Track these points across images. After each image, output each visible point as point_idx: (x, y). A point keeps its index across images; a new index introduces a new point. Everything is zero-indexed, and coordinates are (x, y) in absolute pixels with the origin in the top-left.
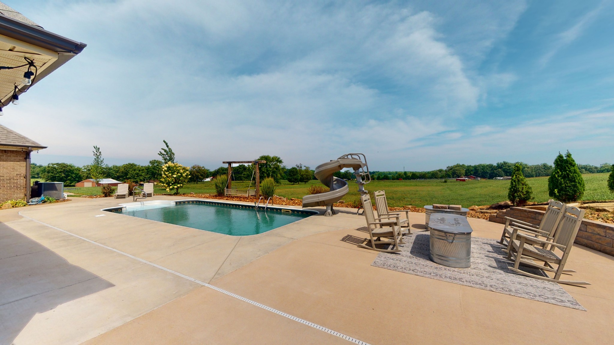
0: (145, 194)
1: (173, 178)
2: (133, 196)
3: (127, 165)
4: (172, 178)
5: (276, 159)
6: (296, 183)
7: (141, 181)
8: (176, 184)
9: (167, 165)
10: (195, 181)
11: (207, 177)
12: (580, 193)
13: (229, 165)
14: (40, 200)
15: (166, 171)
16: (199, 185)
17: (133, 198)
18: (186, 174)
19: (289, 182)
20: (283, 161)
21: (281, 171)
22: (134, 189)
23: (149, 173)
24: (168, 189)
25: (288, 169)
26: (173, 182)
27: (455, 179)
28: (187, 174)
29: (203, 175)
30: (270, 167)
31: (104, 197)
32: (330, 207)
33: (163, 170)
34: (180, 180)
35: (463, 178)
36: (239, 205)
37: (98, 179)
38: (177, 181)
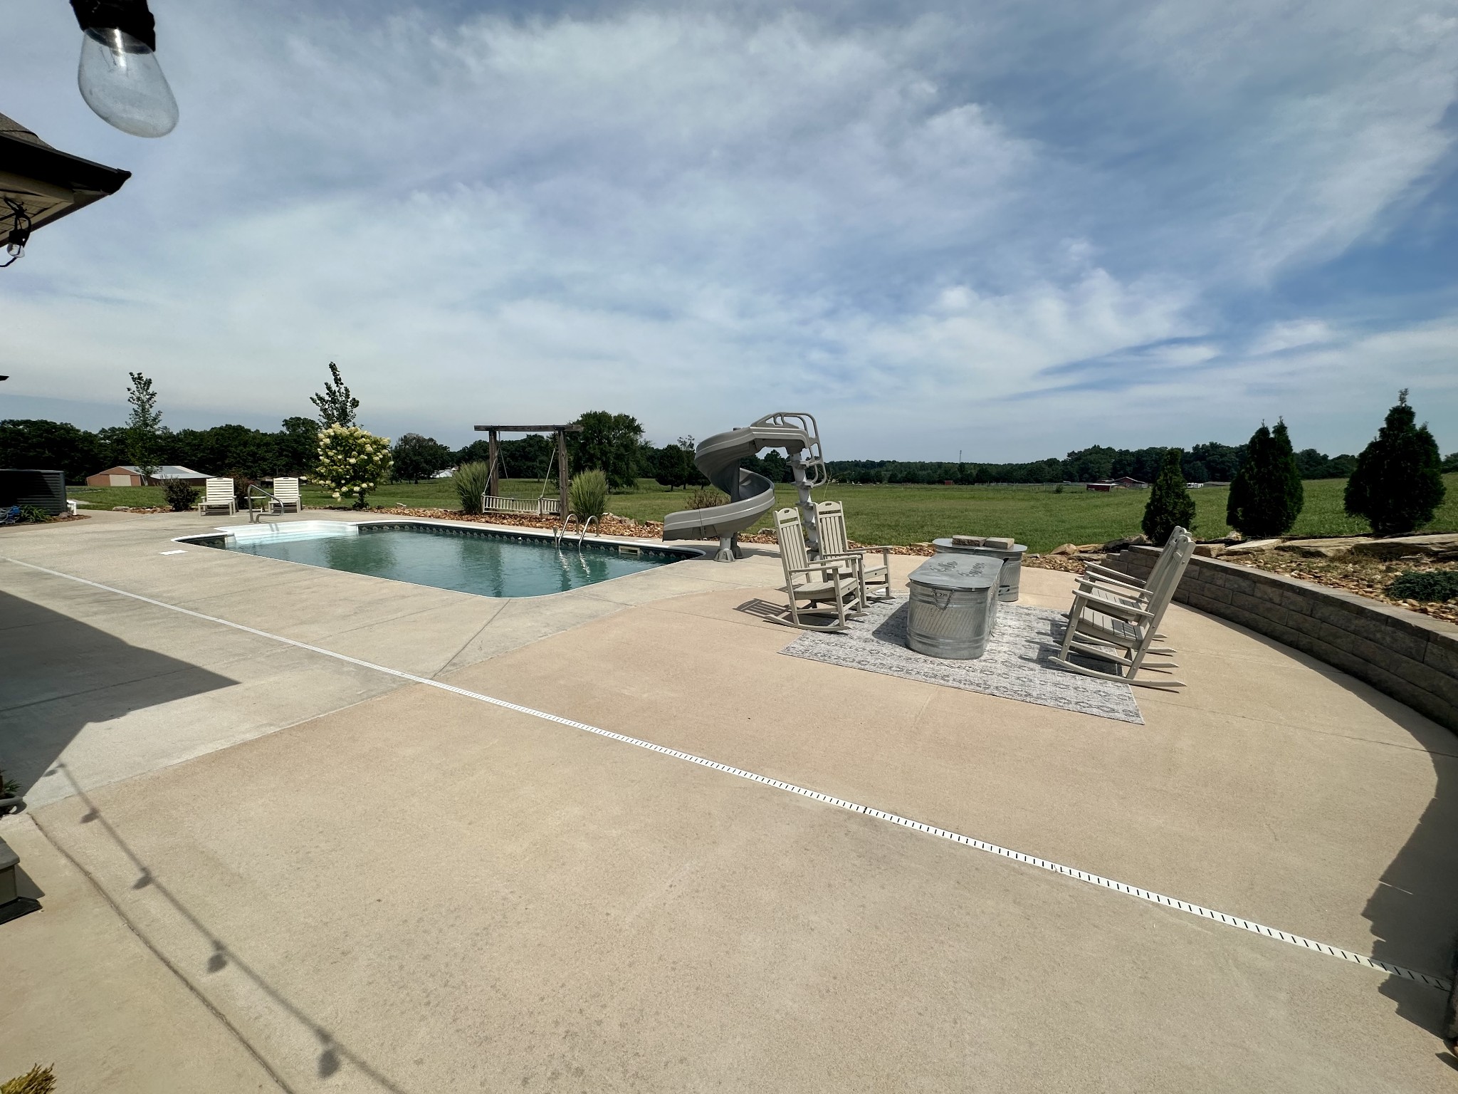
0: (281, 506)
1: (347, 467)
2: (248, 510)
3: (224, 430)
4: (345, 466)
5: (624, 421)
6: (678, 486)
7: (265, 474)
8: (358, 482)
9: (331, 431)
10: (410, 477)
11: (444, 468)
12: (1289, 517)
13: (490, 435)
14: (9, 514)
15: (328, 448)
16: (423, 487)
17: (248, 515)
18: (381, 456)
19: (661, 483)
20: (642, 427)
21: (638, 455)
22: (249, 491)
23: (285, 453)
24: (337, 495)
25: (658, 450)
26: (348, 477)
27: (1083, 486)
28: (384, 455)
29: (431, 461)
30: (610, 443)
31: (171, 511)
32: (729, 540)
33: (321, 443)
34: (366, 471)
35: (1104, 482)
36: (516, 536)
37: (149, 467)
38: (359, 474)
